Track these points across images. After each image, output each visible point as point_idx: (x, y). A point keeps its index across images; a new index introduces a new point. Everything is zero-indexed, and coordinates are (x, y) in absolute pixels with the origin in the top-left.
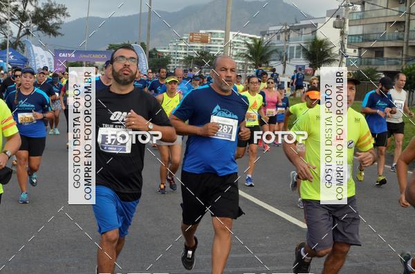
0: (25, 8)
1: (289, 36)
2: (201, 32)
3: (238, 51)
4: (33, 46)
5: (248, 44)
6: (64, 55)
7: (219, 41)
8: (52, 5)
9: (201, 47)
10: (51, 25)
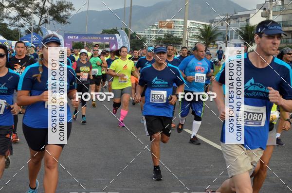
0: (44, 5)
1: (230, 23)
2: (167, 20)
3: (194, 34)
5: (200, 29)
6: (71, 37)
7: (180, 27)
8: (63, 2)
9: (167, 31)
10: (62, 16)
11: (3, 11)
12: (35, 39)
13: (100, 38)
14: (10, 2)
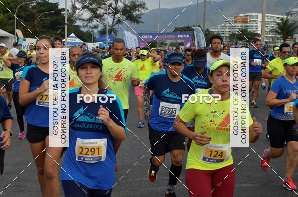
0: (116, 5)
2: (241, 15)
3: (269, 28)
5: (276, 22)
6: (145, 37)
7: (254, 21)
8: (135, 2)
11: (75, 13)
12: (109, 40)
13: (174, 36)
14: (83, 4)
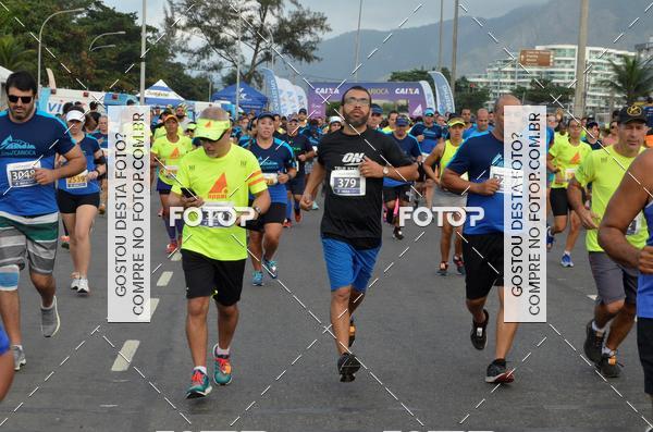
0: (263, 20)
2: (538, 48)
3: (599, 77)
4: (276, 78)
5: (614, 65)
6: (322, 91)
7: (566, 61)
8: (304, 14)
9: (538, 73)
10: (302, 44)
11: (173, 36)
12: (243, 96)
13: (387, 91)
14: (190, 16)
